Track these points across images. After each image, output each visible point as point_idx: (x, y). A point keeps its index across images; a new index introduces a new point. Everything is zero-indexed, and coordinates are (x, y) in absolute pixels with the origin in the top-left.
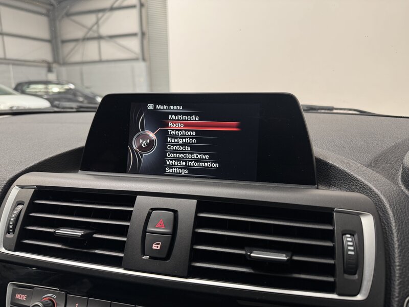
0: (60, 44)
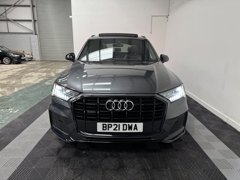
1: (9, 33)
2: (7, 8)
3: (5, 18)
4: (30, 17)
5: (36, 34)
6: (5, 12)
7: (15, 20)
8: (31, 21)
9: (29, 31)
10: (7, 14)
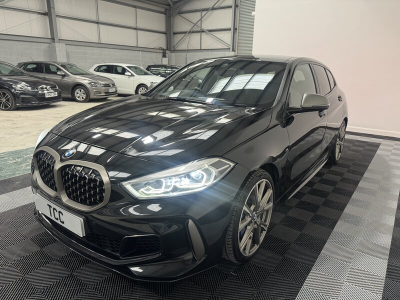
0: (172, 36)
1: (201, 49)
2: (204, 13)
3: (199, 29)
4: (229, 25)
5: (233, 50)
6: (201, 20)
7: (210, 31)
8: (230, 30)
9: (225, 45)
10: (202, 22)
